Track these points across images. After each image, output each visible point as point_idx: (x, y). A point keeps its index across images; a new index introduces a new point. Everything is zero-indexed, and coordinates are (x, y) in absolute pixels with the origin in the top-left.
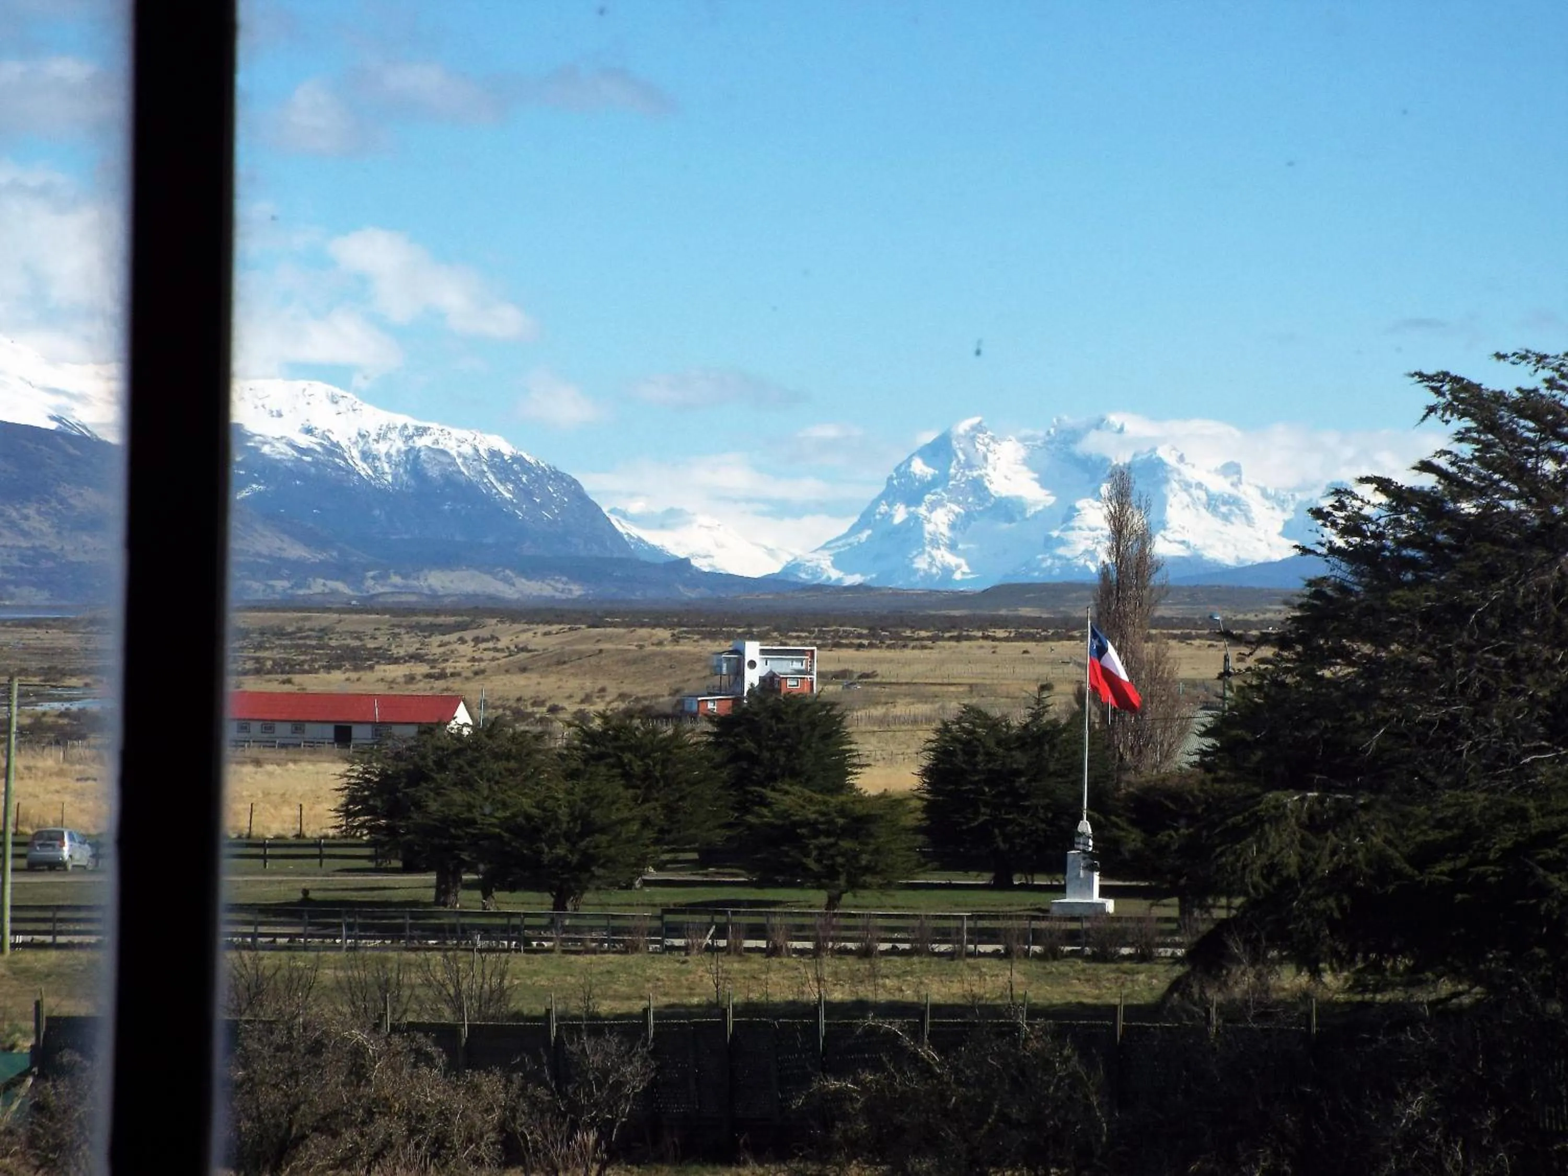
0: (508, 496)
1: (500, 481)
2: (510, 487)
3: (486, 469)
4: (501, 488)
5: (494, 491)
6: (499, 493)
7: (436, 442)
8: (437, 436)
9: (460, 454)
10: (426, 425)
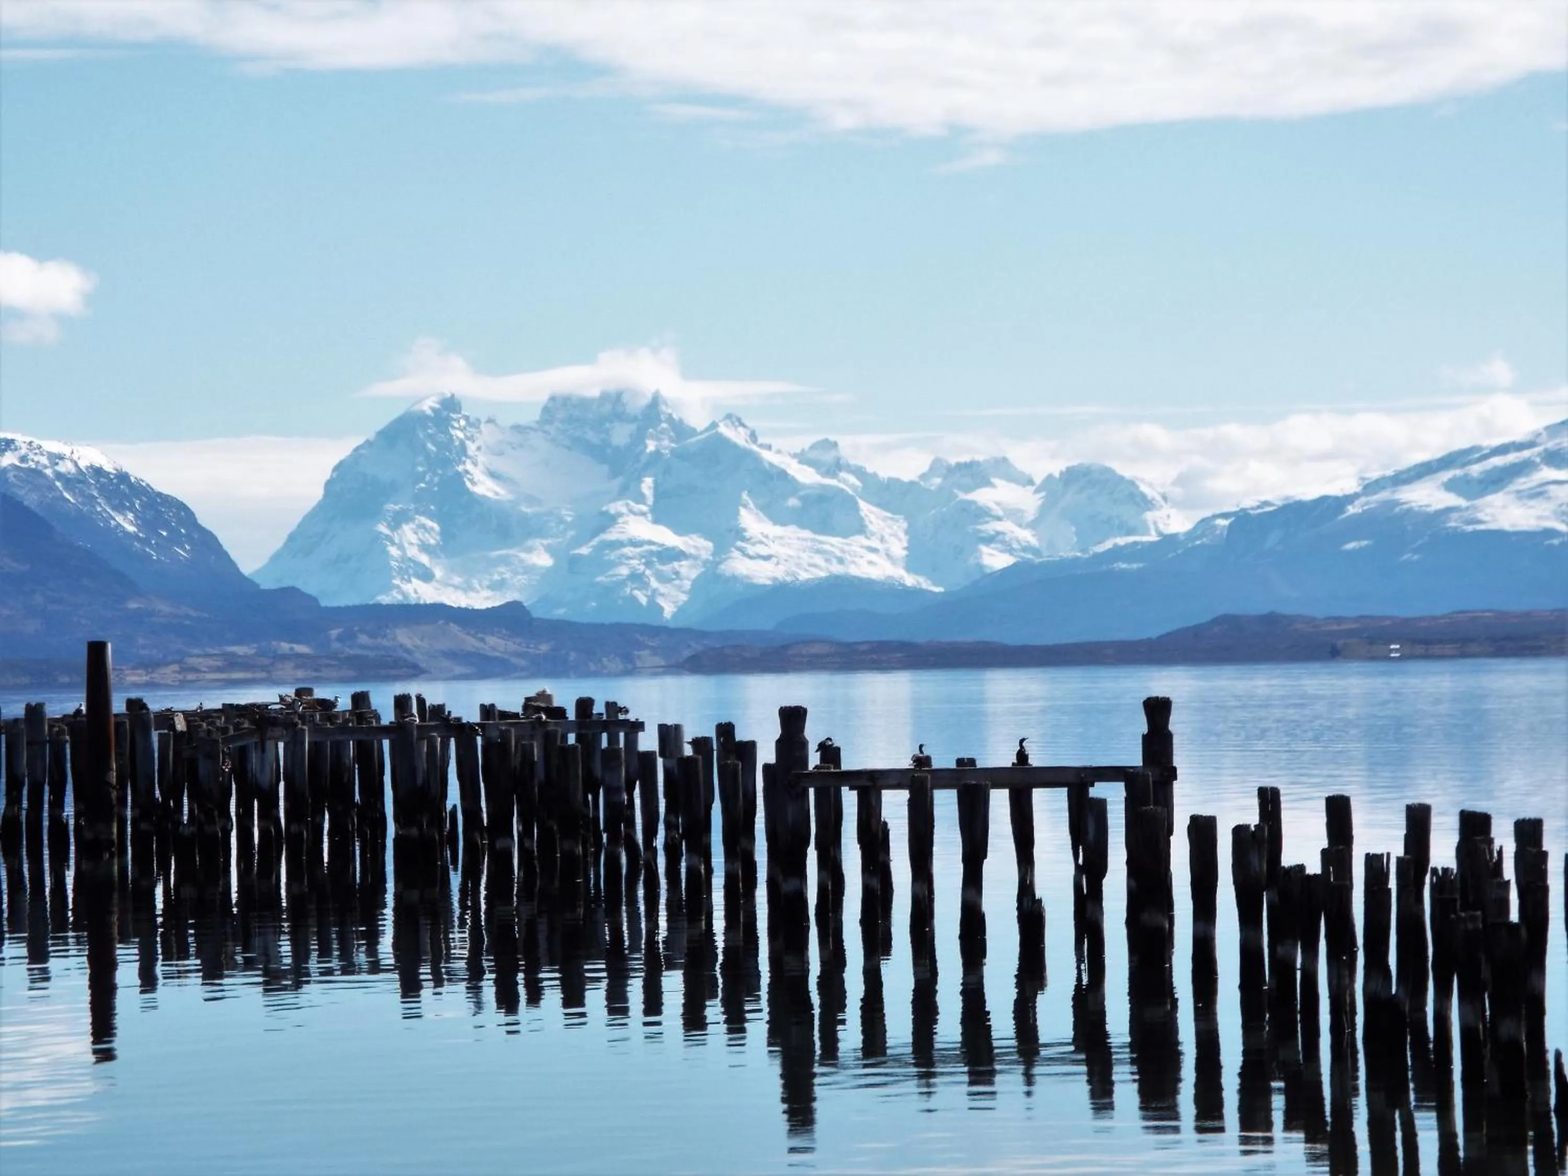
0: (131, 529)
1: (115, 508)
2: (130, 516)
3: (95, 494)
4: (119, 519)
5: (112, 522)
6: (119, 525)
7: (23, 459)
8: (23, 451)
9: (59, 476)
10: (9, 436)
